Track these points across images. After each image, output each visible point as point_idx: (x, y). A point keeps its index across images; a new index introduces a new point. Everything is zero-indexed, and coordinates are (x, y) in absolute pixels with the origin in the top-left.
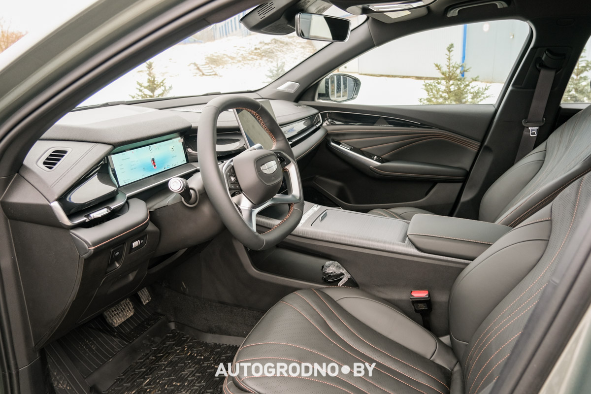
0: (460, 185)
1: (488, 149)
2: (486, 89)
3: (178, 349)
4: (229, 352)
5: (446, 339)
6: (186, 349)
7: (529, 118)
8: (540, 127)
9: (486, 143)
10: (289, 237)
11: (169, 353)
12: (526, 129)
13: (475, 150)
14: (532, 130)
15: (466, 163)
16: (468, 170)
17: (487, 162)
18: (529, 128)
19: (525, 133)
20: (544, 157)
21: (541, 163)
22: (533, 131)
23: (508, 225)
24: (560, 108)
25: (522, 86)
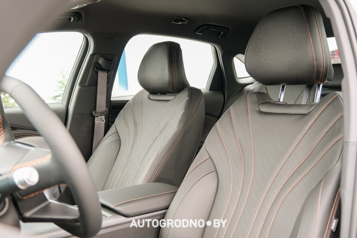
7: (97, 108)
8: (105, 116)
12: (96, 119)
18: (99, 117)
19: (96, 122)
20: (119, 137)
24: (111, 101)
25: (86, 85)
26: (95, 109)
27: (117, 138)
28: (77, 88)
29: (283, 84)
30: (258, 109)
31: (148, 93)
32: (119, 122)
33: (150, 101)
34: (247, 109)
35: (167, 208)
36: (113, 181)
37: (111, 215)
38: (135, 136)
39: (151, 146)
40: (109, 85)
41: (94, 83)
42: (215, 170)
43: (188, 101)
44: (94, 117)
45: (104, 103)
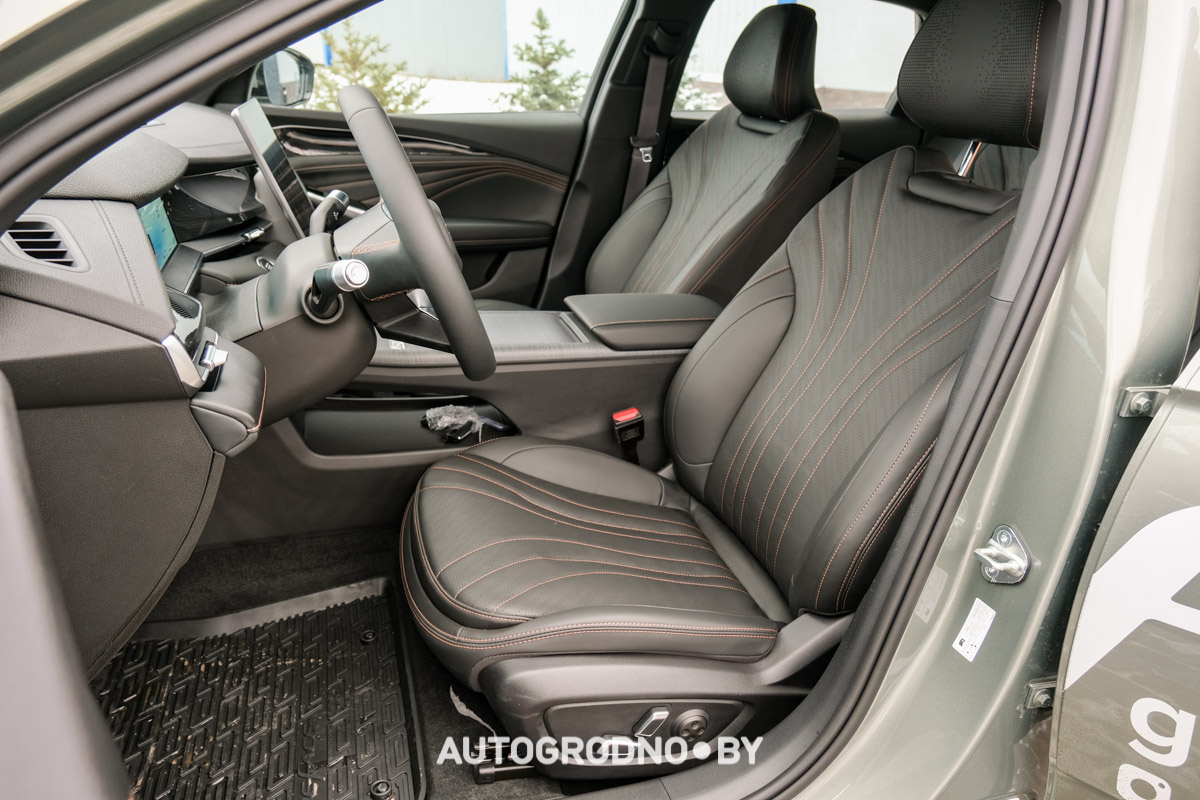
0: (542, 252)
1: (581, 186)
2: (421, 87)
3: (168, 671)
4: (290, 631)
5: (667, 472)
6: (186, 663)
7: (639, 132)
8: (654, 147)
9: (578, 177)
10: (368, 371)
11: (154, 685)
12: (635, 152)
13: (561, 190)
14: (645, 153)
15: (547, 214)
16: (553, 224)
17: (581, 209)
18: (641, 150)
19: (635, 157)
20: (671, 193)
21: (668, 203)
22: (645, 155)
23: (687, 293)
24: (671, 118)
25: (625, 82)
26: (635, 133)
27: (666, 195)
28: (606, 86)
29: (976, 141)
30: (904, 186)
31: (738, 113)
32: (676, 164)
33: (739, 129)
34: (884, 182)
35: (691, 346)
36: (643, 276)
37: (588, 341)
38: (698, 196)
39: (717, 222)
40: (669, 87)
41: (640, 80)
42: (792, 294)
43: (799, 142)
44: (631, 149)
45: (654, 122)
